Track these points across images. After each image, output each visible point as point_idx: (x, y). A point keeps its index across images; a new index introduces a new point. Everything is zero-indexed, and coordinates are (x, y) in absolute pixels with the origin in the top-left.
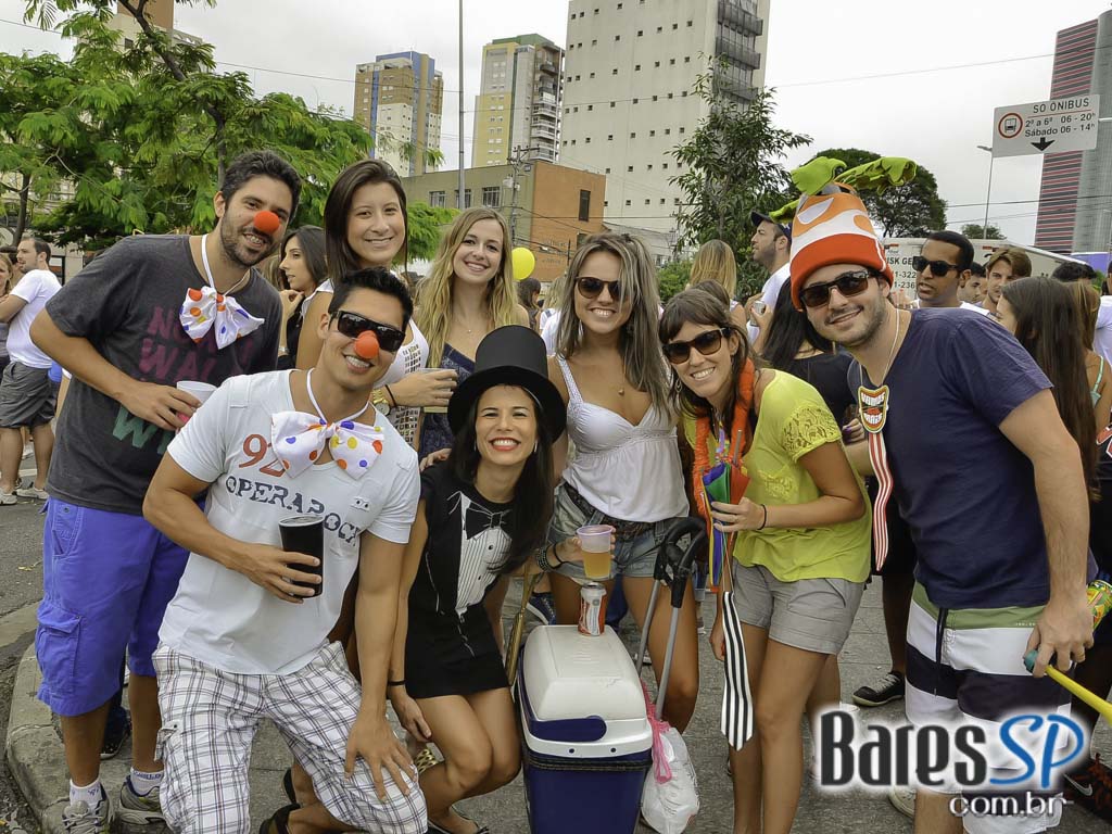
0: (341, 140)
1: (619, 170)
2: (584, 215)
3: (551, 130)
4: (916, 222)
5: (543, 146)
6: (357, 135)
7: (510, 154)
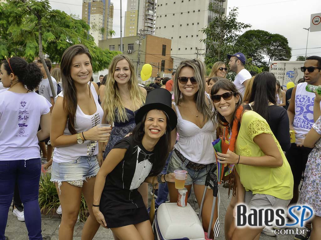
0: (79, 27)
1: (176, 38)
2: (164, 53)
3: (152, 24)
4: (281, 55)
5: (149, 29)
6: (84, 25)
7: (137, 32)
